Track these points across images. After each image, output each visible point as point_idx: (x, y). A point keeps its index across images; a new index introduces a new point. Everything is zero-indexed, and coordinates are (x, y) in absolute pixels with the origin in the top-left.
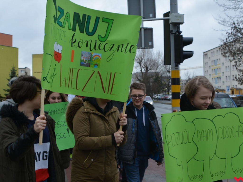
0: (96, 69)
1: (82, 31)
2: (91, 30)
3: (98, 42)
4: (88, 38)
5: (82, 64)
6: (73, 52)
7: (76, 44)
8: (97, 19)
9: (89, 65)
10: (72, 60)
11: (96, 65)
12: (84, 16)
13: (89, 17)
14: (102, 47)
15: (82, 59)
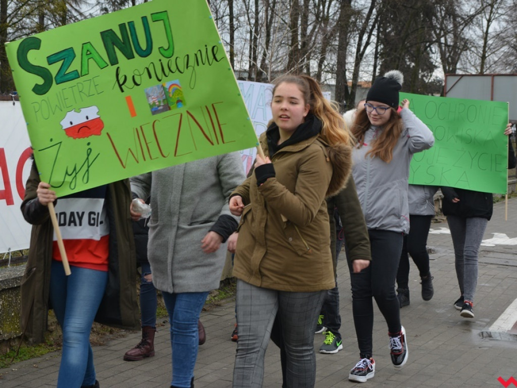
0: (182, 109)
1: (130, 56)
2: (144, 46)
3: (165, 61)
5: (155, 112)
6: (129, 100)
7: (130, 82)
8: (144, 19)
9: (167, 108)
10: (133, 113)
11: (179, 101)
12: (122, 27)
13: (131, 24)
14: (173, 68)
15: (151, 102)
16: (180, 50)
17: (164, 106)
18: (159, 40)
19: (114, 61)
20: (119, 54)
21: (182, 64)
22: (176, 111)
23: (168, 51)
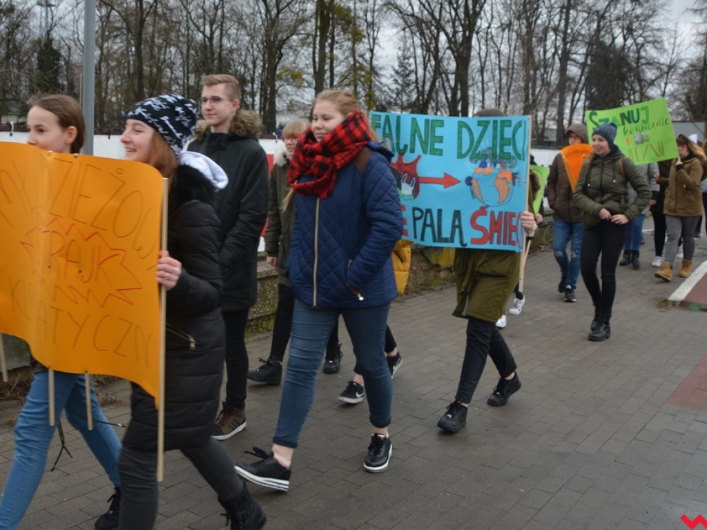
0: (648, 143)
1: (630, 122)
2: (636, 119)
3: (644, 125)
4: (636, 125)
5: (637, 143)
6: (627, 139)
7: (629, 132)
8: (638, 110)
9: (642, 142)
10: (628, 143)
11: (647, 140)
12: (628, 112)
13: (632, 111)
14: (647, 127)
15: (636, 139)
16: (651, 121)
17: (642, 141)
18: (643, 116)
19: (623, 124)
20: (626, 122)
21: (650, 126)
22: (645, 144)
23: (645, 122)
